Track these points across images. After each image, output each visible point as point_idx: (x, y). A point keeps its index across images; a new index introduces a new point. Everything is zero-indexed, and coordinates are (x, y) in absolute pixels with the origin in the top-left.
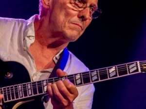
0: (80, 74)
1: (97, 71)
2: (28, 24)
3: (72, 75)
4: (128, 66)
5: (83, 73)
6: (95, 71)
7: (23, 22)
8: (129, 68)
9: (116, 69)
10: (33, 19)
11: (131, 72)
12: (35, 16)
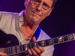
0: (44, 41)
1: (53, 39)
2: (20, 15)
3: (40, 41)
4: (69, 36)
5: (46, 40)
6: (52, 39)
7: (17, 14)
8: (69, 37)
9: (62, 38)
10: (22, 12)
11: (70, 39)
12: (23, 11)
